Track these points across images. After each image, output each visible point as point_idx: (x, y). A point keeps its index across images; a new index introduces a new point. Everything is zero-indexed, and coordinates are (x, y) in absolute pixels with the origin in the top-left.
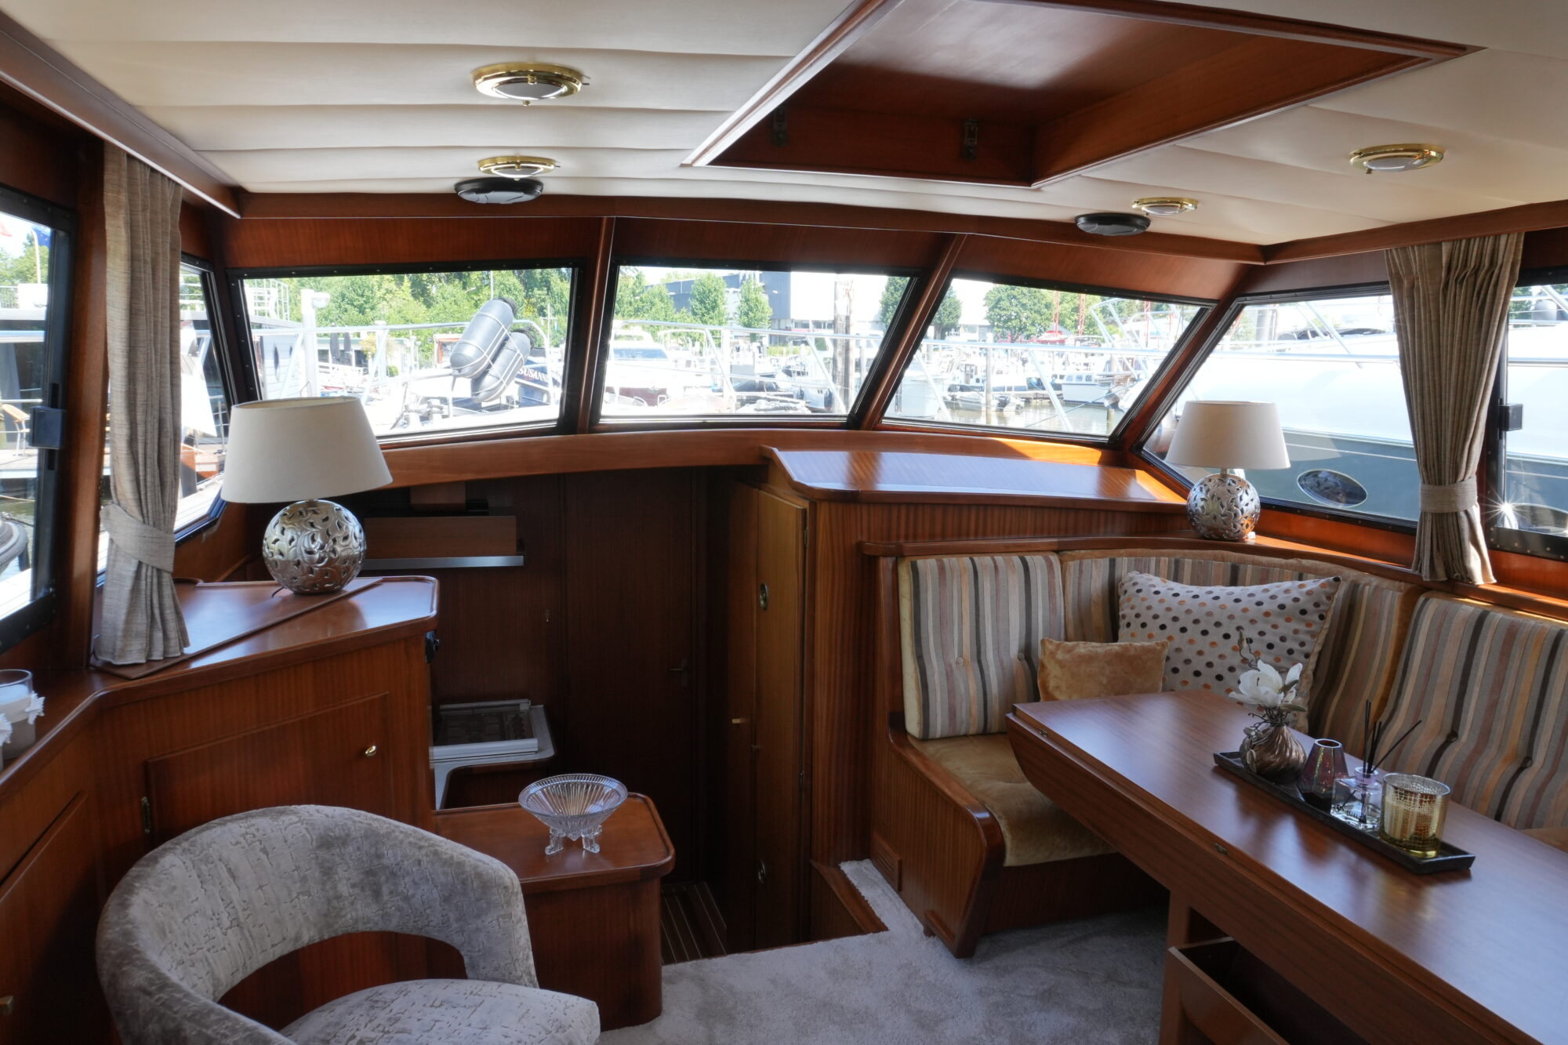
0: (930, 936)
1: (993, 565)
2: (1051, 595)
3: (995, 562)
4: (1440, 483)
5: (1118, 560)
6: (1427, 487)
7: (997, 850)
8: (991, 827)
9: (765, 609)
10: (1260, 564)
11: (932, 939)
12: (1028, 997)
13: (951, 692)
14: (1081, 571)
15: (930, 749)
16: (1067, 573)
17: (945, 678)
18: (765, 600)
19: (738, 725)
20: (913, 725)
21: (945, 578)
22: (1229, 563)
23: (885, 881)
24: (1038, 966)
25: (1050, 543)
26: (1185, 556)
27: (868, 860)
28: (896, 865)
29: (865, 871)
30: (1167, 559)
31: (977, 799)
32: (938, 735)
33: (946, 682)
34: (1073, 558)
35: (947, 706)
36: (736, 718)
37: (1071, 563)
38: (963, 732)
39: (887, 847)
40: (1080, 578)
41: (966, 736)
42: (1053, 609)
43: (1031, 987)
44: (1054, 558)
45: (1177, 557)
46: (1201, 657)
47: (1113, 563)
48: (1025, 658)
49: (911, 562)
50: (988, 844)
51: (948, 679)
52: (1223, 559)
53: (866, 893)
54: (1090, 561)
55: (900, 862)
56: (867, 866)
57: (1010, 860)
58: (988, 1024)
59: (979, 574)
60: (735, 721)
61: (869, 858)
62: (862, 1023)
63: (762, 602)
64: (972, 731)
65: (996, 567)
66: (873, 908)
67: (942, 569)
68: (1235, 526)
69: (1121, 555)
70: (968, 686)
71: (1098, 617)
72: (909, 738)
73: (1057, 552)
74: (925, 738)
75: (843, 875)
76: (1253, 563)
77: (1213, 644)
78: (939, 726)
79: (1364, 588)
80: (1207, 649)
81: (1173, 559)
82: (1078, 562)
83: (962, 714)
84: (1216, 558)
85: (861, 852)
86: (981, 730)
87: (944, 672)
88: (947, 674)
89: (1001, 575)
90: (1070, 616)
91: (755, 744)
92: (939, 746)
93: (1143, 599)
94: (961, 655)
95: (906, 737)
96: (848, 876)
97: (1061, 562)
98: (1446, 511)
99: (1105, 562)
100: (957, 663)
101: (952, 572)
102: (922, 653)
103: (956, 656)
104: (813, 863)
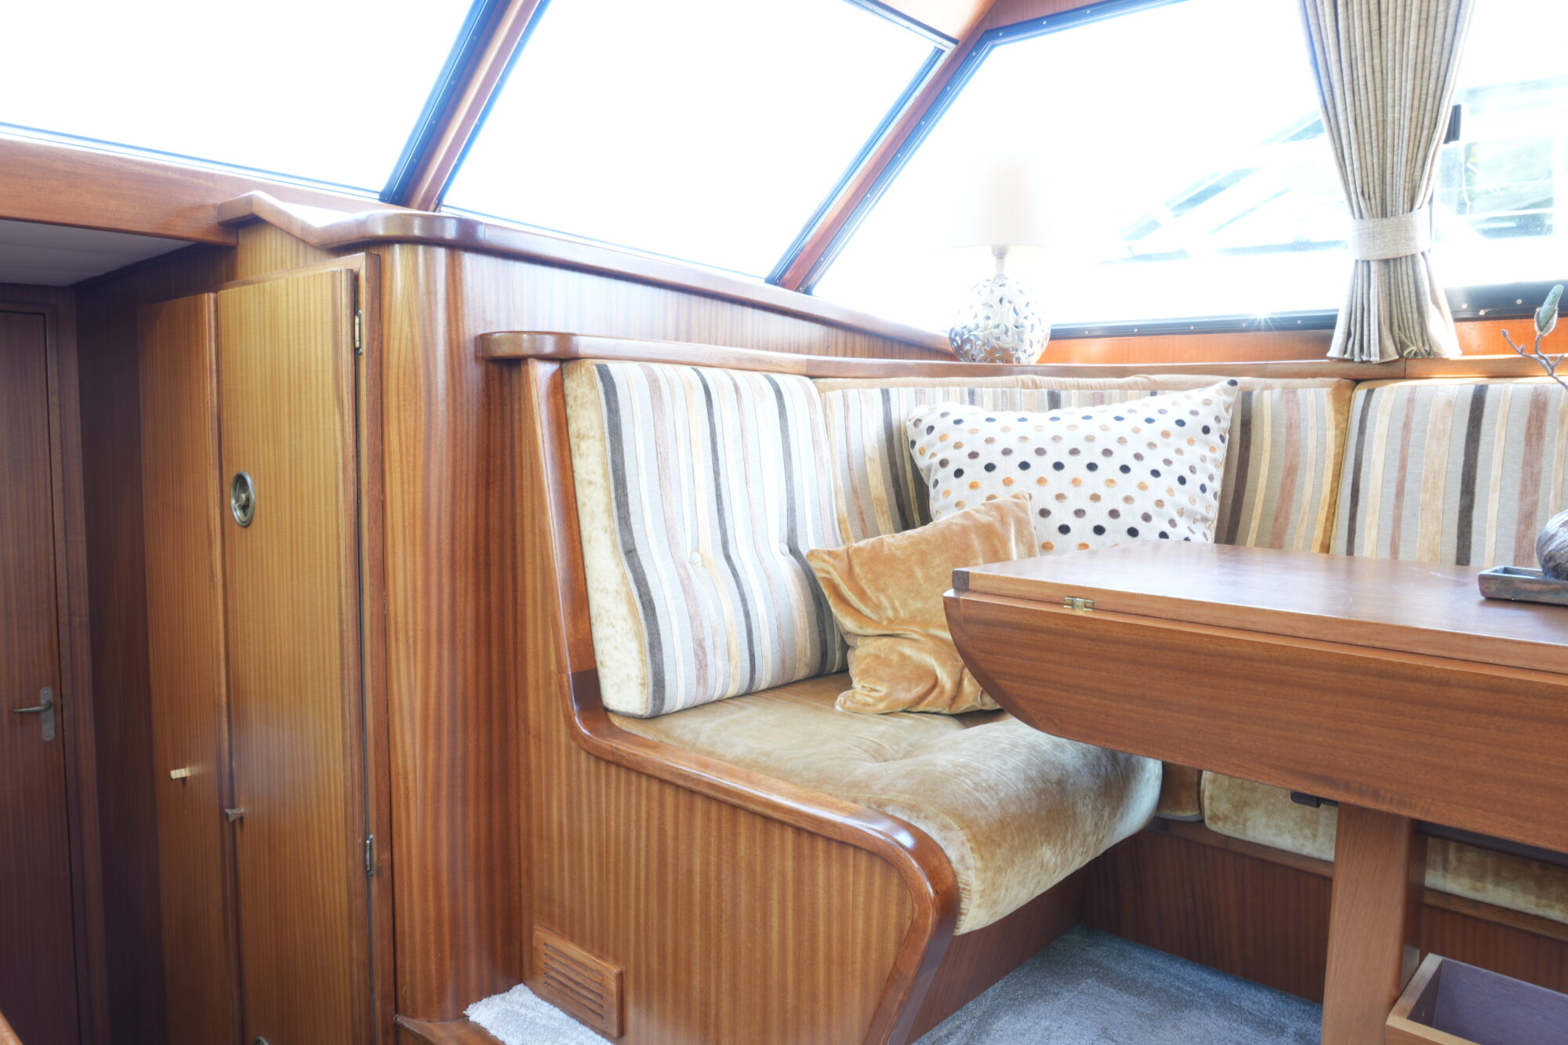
1: (731, 383)
3: (733, 379)
4: (1384, 214)
5: (893, 392)
6: (1369, 223)
7: (935, 901)
9: (247, 525)
13: (694, 618)
14: (847, 407)
16: (829, 409)
17: (680, 588)
18: (244, 508)
19: (184, 780)
20: (625, 693)
21: (661, 397)
22: (1045, 391)
23: (573, 1022)
25: (797, 363)
26: (980, 385)
27: (520, 987)
28: (613, 986)
29: (523, 1011)
30: (958, 389)
31: (854, 801)
32: (679, 707)
33: (684, 597)
34: (836, 391)
35: (690, 644)
36: (176, 767)
37: (834, 396)
38: (716, 697)
39: (576, 952)
40: (847, 419)
41: (720, 701)
42: (819, 467)
44: (811, 385)
45: (971, 387)
47: (885, 393)
48: (790, 551)
49: (597, 366)
51: (685, 592)
52: (1036, 386)
54: (854, 394)
55: (621, 976)
56: (520, 995)
57: (972, 919)
59: (713, 397)
60: (176, 774)
61: (522, 979)
63: (238, 514)
64: (732, 690)
65: (736, 387)
67: (654, 384)
69: (895, 386)
70: (720, 604)
71: (877, 482)
72: (616, 721)
73: (814, 376)
74: (660, 714)
75: (476, 1029)
76: (1079, 387)
78: (682, 686)
79: (1260, 395)
81: (966, 390)
82: (843, 396)
85: (504, 975)
86: (746, 686)
87: (678, 581)
88: (683, 585)
89: (746, 403)
90: (839, 480)
91: (232, 806)
92: (688, 723)
94: (695, 546)
95: (609, 719)
96: (493, 1032)
97: (821, 393)
98: (1402, 254)
99: (877, 394)
100: (693, 563)
101: (672, 389)
102: (633, 543)
103: (689, 549)
104: (403, 1020)
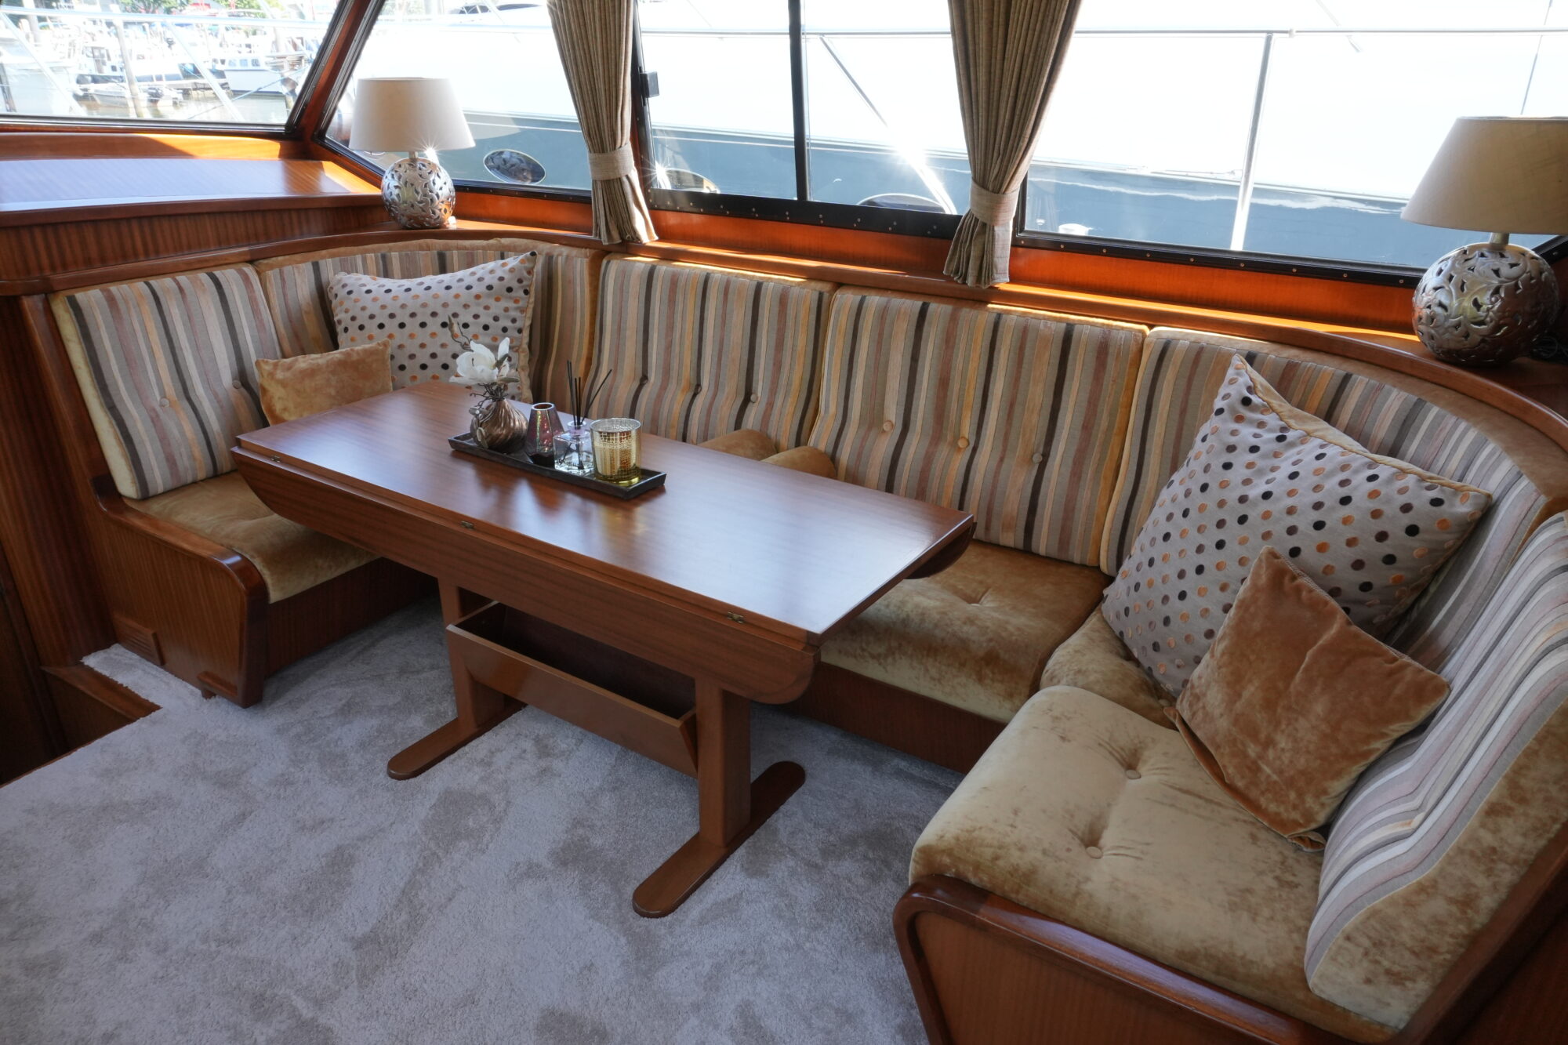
0: (210, 698)
1: (176, 286)
2: (256, 311)
3: (178, 284)
4: (603, 152)
5: (322, 263)
6: (594, 155)
7: (259, 590)
8: (246, 569)
10: (465, 248)
11: (213, 700)
12: (329, 717)
13: (164, 439)
14: (283, 280)
15: (155, 507)
16: (268, 285)
17: (151, 424)
20: (126, 485)
21: (118, 309)
22: (435, 252)
23: (144, 660)
24: (332, 685)
25: (240, 254)
26: (391, 250)
27: (117, 645)
28: (152, 640)
29: (116, 657)
30: (373, 255)
31: (222, 545)
32: (161, 490)
33: (153, 429)
34: (271, 267)
35: (162, 456)
37: (270, 273)
38: (190, 479)
39: (135, 625)
40: (283, 287)
41: (195, 483)
42: (260, 326)
43: (329, 707)
44: (249, 270)
45: (383, 252)
46: (424, 350)
47: (315, 265)
48: (242, 385)
49: (67, 297)
50: (247, 587)
51: (155, 426)
52: (428, 248)
53: (122, 679)
54: (290, 267)
55: (155, 635)
56: (117, 651)
57: (275, 596)
58: (293, 757)
59: (162, 300)
61: (117, 641)
62: (155, 809)
64: (201, 475)
65: (181, 289)
66: (136, 692)
67: (111, 300)
68: (434, 213)
69: (323, 257)
70: (183, 429)
71: (313, 327)
72: (125, 501)
73: (251, 262)
74: (146, 496)
75: (90, 670)
76: (458, 248)
77: (433, 335)
78: (158, 478)
79: (557, 258)
80: (427, 340)
81: (379, 254)
82: (277, 270)
83: (183, 463)
84: (421, 248)
85: (105, 637)
86: (211, 473)
87: (149, 420)
88: (153, 421)
89: (189, 298)
90: (282, 330)
92: (165, 501)
93: (356, 301)
94: (164, 395)
95: (122, 501)
96: (96, 669)
97: (258, 273)
98: (612, 178)
99: (307, 267)
100: (162, 406)
101: (126, 302)
102: (113, 403)
103: (158, 398)
104: (46, 669)
